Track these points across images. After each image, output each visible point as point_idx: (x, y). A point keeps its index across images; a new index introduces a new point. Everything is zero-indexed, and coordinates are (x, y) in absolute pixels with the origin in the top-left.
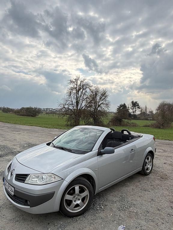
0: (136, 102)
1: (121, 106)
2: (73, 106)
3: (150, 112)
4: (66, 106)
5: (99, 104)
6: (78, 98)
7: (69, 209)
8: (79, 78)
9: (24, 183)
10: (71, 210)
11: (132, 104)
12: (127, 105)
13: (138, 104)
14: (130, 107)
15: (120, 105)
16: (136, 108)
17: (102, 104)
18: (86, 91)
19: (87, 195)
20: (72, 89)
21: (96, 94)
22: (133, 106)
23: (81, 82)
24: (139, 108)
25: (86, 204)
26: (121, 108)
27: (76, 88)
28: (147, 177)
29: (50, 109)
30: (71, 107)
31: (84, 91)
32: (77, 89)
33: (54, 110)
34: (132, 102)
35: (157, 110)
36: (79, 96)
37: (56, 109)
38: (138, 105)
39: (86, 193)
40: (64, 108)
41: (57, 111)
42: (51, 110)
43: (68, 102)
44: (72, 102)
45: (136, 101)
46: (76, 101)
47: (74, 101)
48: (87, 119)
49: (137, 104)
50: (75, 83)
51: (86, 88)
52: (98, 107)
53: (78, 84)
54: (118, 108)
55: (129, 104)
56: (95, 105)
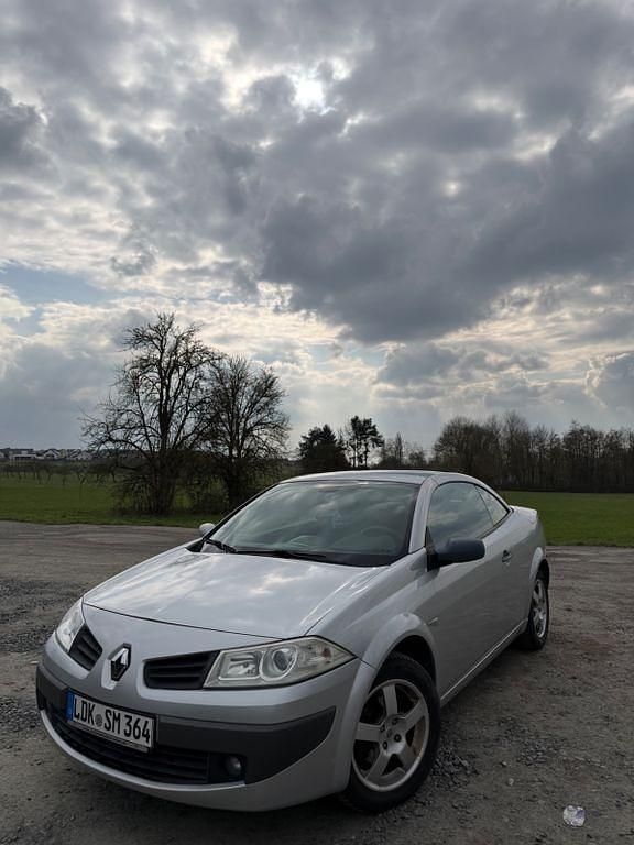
0: (367, 422)
1: (315, 435)
2: (146, 435)
3: (412, 457)
4: (119, 434)
5: (248, 426)
6: (166, 403)
7: (370, 779)
8: (171, 323)
9: (200, 688)
10: (374, 782)
11: (354, 428)
12: (335, 431)
13: (374, 427)
14: (346, 438)
15: (312, 433)
16: (366, 445)
17: (256, 424)
18: (200, 377)
19: (423, 718)
20: (144, 365)
21: (236, 389)
22: (355, 437)
23: (179, 339)
24: (378, 442)
25: (421, 754)
26: (316, 443)
27: (160, 361)
28: (541, 653)
29: (19, 451)
30: (137, 439)
31: (190, 377)
32: (164, 365)
33: (38, 455)
34: (355, 421)
35: (437, 449)
36: (171, 394)
37: (50, 452)
38: (374, 433)
39: (420, 710)
40: (110, 439)
41: (54, 460)
42: (24, 454)
43: (124, 416)
44: (143, 418)
45: (367, 418)
46: (157, 413)
47: (151, 412)
48: (199, 484)
49: (370, 428)
50: (155, 341)
51: (201, 363)
52: (243, 439)
53: (167, 349)
54: (303, 442)
55: (343, 429)
56: (231, 428)
